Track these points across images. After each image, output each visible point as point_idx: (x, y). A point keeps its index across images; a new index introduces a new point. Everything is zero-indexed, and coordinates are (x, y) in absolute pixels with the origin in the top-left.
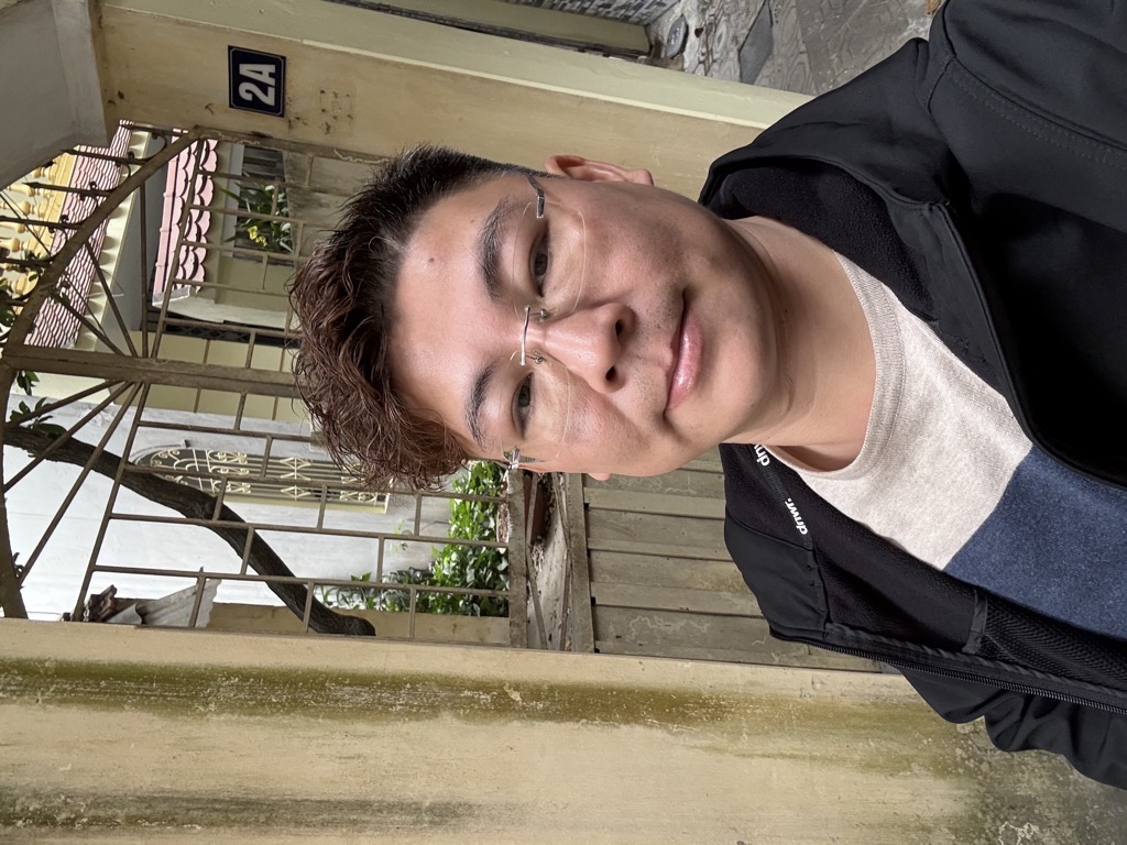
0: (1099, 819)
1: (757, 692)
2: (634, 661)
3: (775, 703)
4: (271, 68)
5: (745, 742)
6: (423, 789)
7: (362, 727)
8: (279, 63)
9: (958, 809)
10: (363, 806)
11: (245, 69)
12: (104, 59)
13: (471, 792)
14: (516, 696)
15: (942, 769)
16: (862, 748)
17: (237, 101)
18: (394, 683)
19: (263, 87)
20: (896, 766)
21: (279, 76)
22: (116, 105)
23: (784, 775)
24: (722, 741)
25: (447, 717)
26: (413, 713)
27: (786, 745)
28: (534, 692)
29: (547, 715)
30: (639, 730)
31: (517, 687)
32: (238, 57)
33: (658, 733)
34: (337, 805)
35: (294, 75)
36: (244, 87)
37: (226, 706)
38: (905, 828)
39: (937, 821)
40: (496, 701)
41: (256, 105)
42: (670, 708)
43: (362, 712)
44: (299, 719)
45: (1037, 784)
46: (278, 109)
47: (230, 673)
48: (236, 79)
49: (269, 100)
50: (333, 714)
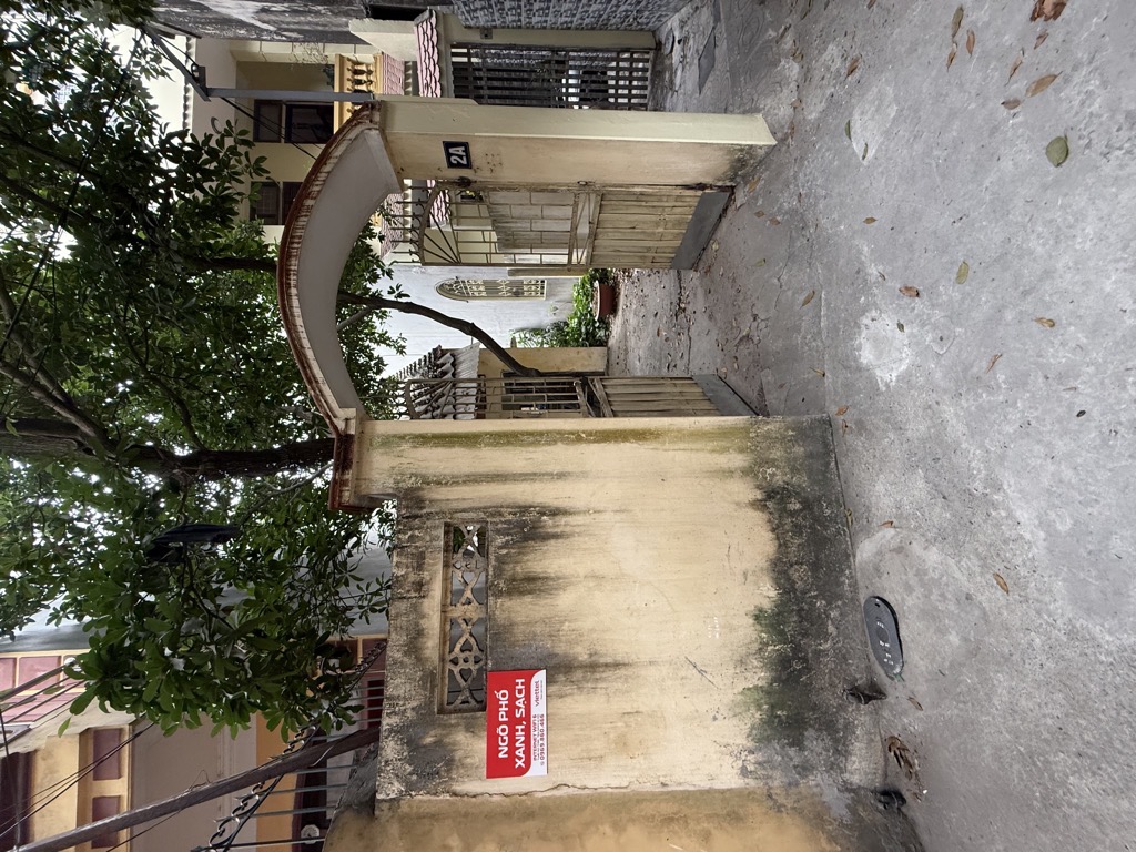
0: (800, 465)
1: (673, 427)
2: (626, 419)
3: (679, 431)
4: (463, 148)
5: (667, 446)
6: (556, 469)
7: (531, 449)
8: (466, 145)
9: (746, 464)
10: (535, 474)
11: (451, 150)
12: (392, 156)
13: (569, 468)
14: (583, 435)
15: (741, 450)
16: (711, 445)
17: (451, 165)
18: (541, 434)
19: (461, 157)
20: (724, 450)
21: (467, 151)
22: (401, 173)
23: (681, 456)
24: (659, 446)
25: (560, 444)
26: (548, 443)
27: (682, 446)
28: (590, 434)
29: (594, 441)
30: (628, 444)
31: (584, 432)
32: (448, 145)
33: (635, 445)
34: (526, 474)
35: (472, 149)
36: (452, 158)
37: (486, 445)
38: (724, 472)
39: (736, 469)
40: (577, 438)
41: (459, 165)
42: (640, 436)
43: (531, 444)
44: (510, 448)
45: (778, 454)
46: (469, 166)
47: (486, 434)
48: (449, 155)
49: (464, 162)
50: (521, 445)
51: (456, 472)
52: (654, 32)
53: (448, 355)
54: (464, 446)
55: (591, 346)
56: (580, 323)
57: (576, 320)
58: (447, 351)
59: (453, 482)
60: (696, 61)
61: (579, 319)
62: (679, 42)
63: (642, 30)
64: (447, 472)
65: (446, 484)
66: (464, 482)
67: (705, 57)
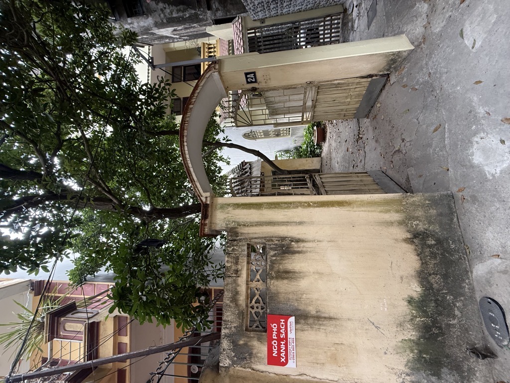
0: (434, 220)
1: (358, 199)
2: (333, 196)
3: (362, 201)
4: (253, 74)
5: (355, 209)
6: (297, 220)
7: (286, 210)
8: (254, 73)
9: (400, 219)
10: (288, 222)
11: (248, 76)
12: (223, 82)
13: (305, 220)
14: (311, 204)
15: (397, 211)
16: (380, 209)
17: (248, 82)
18: (291, 203)
19: (252, 78)
20: (388, 211)
21: (255, 75)
22: (227, 89)
23: (362, 214)
24: (351, 209)
25: (300, 208)
26: (294, 208)
27: (363, 209)
28: (314, 203)
29: (317, 207)
30: (334, 208)
31: (311, 202)
32: (246, 74)
33: (338, 208)
34: (284, 222)
35: (257, 74)
36: (249, 79)
37: (265, 208)
38: (387, 223)
39: (395, 221)
40: (308, 205)
41: (252, 82)
42: (340, 204)
43: (286, 208)
44: (276, 210)
45: (420, 213)
46: (256, 82)
47: (265, 203)
48: (247, 78)
49: (254, 80)
50: (281, 209)
51: (252, 220)
52: (342, 4)
53: (248, 164)
54: (255, 209)
55: (313, 157)
56: (307, 147)
57: (305, 145)
58: (247, 162)
59: (251, 225)
60: (366, 14)
61: (307, 145)
62: (356, 7)
63: (336, 4)
64: (248, 220)
65: (248, 226)
66: (256, 225)
67: (371, 11)
